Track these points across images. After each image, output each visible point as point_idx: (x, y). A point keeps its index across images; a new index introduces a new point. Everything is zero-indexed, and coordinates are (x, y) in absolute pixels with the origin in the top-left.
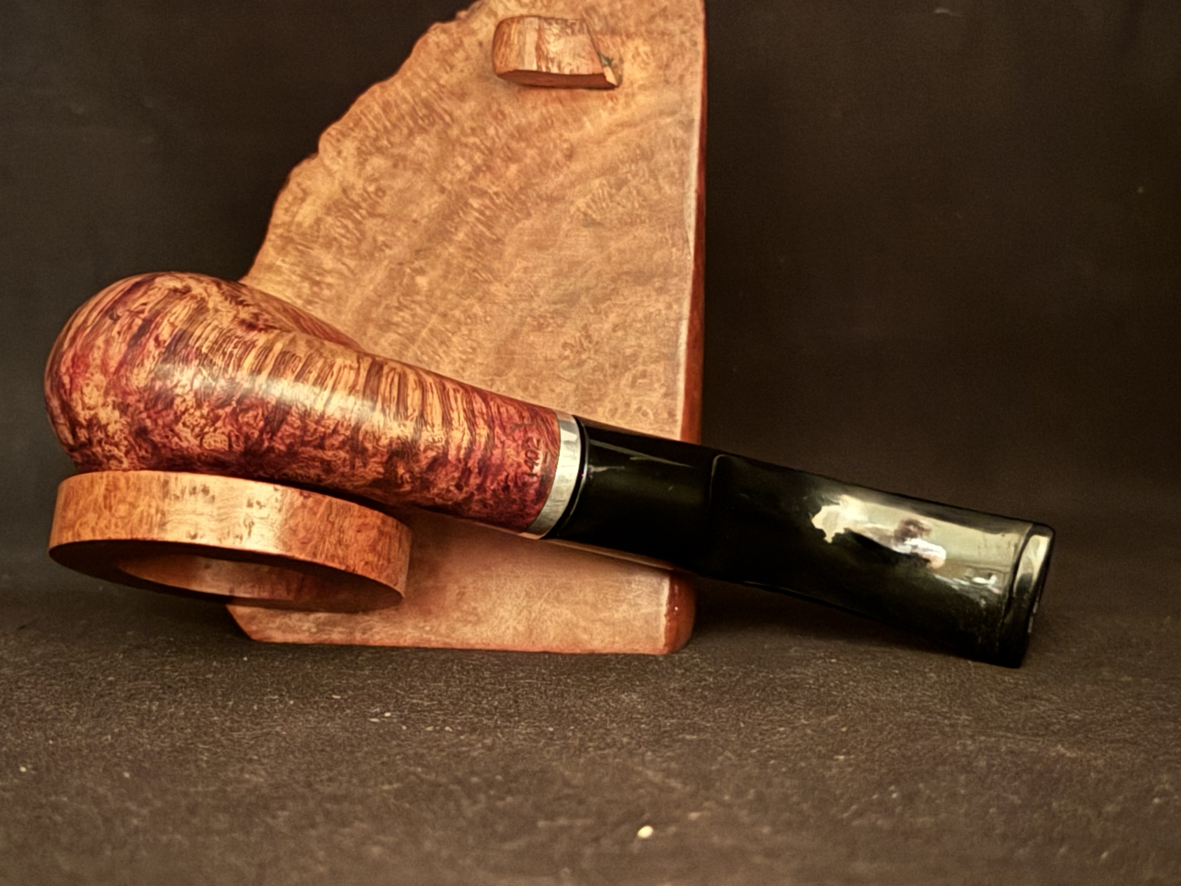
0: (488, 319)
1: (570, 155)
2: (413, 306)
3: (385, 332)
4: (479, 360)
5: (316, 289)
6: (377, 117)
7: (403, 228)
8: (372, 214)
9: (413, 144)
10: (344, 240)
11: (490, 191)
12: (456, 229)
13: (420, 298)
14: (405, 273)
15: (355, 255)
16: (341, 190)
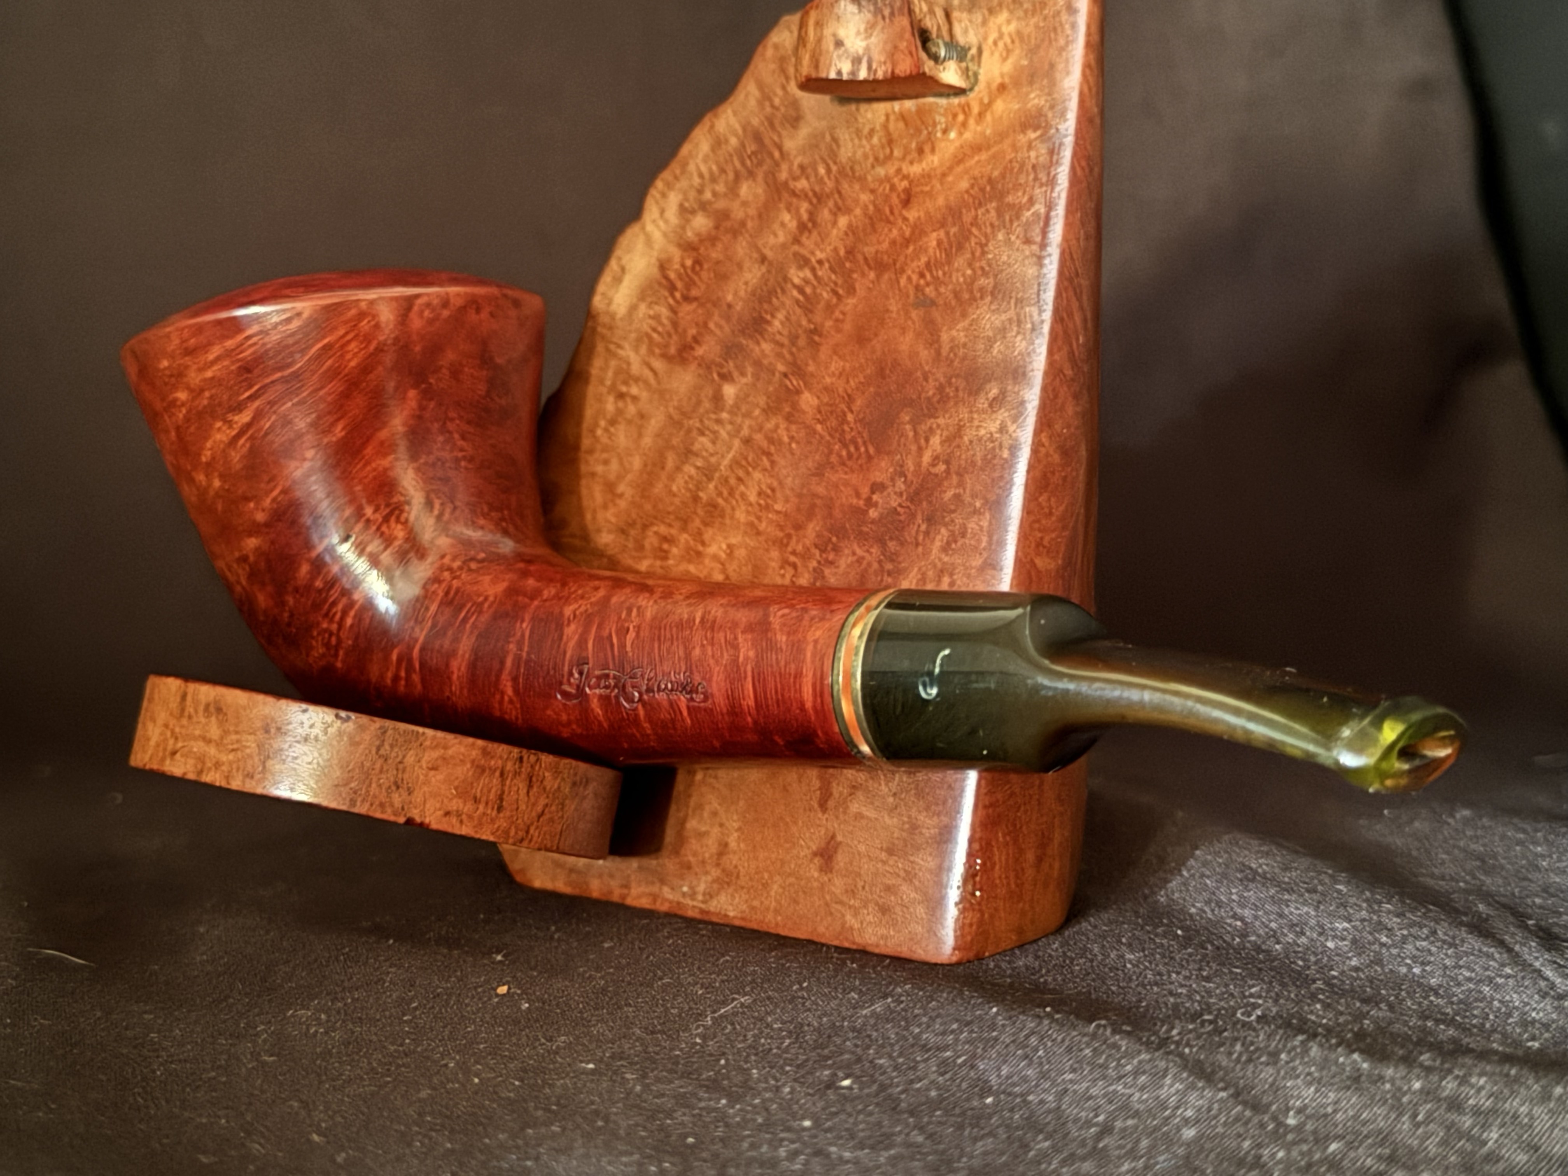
0: (794, 445)
1: (907, 201)
2: (716, 428)
3: (684, 463)
4: (778, 507)
5: (621, 404)
6: (706, 160)
7: (716, 318)
8: (686, 299)
9: (737, 195)
10: (655, 335)
11: (813, 260)
12: (773, 316)
13: (725, 415)
14: (713, 380)
15: (665, 356)
16: (657, 264)
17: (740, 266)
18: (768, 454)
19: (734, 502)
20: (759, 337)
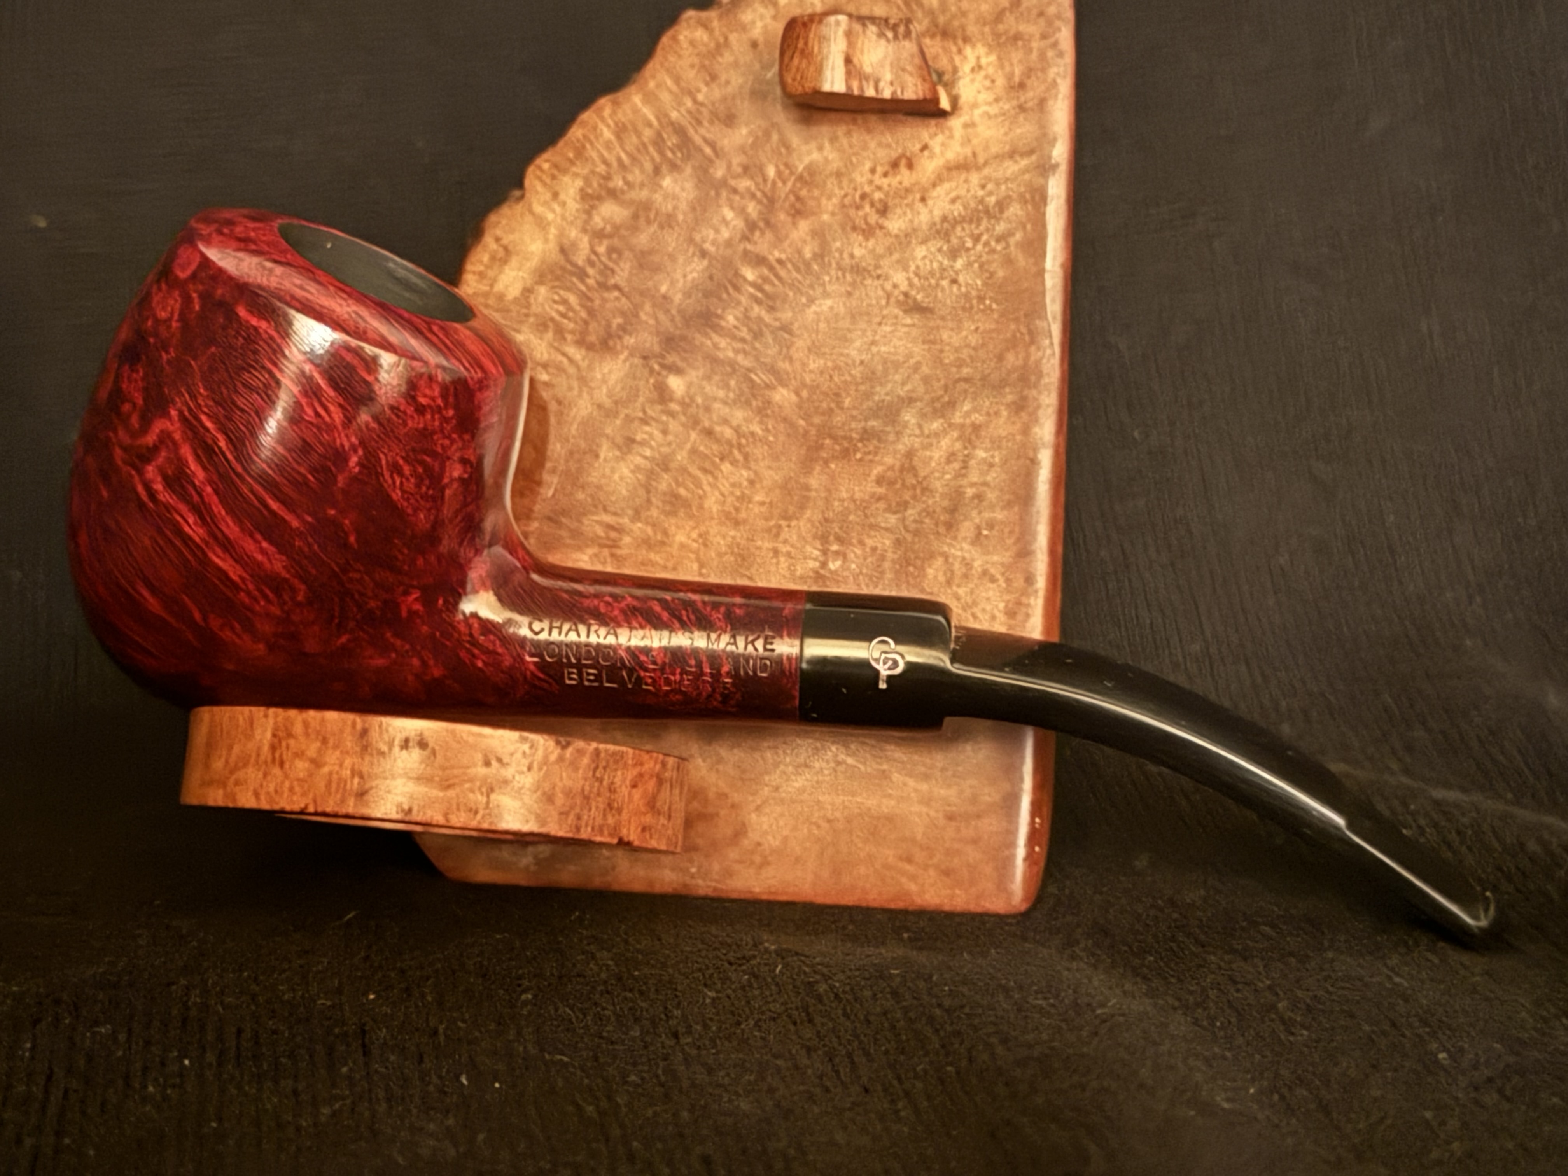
0: (772, 438)
2: (664, 418)
3: (625, 452)
4: (759, 498)
8: (603, 286)
9: (661, 187)
10: (565, 321)
11: (771, 258)
12: (725, 311)
13: (674, 406)
14: (652, 371)
15: (581, 343)
16: (558, 249)
17: (672, 258)
18: (740, 447)
19: (701, 492)
20: (709, 330)
